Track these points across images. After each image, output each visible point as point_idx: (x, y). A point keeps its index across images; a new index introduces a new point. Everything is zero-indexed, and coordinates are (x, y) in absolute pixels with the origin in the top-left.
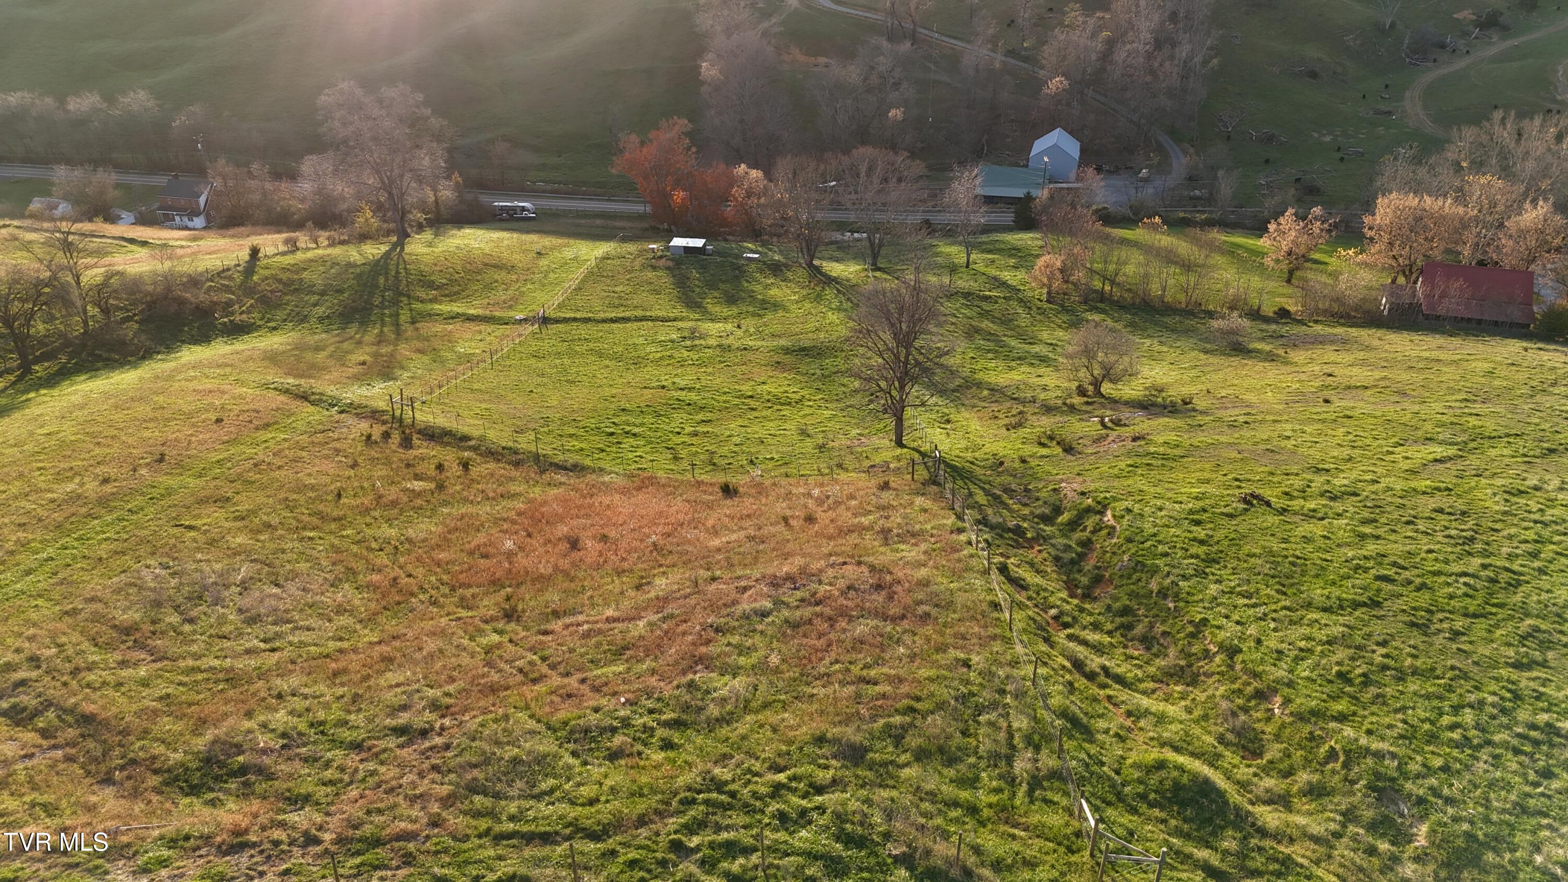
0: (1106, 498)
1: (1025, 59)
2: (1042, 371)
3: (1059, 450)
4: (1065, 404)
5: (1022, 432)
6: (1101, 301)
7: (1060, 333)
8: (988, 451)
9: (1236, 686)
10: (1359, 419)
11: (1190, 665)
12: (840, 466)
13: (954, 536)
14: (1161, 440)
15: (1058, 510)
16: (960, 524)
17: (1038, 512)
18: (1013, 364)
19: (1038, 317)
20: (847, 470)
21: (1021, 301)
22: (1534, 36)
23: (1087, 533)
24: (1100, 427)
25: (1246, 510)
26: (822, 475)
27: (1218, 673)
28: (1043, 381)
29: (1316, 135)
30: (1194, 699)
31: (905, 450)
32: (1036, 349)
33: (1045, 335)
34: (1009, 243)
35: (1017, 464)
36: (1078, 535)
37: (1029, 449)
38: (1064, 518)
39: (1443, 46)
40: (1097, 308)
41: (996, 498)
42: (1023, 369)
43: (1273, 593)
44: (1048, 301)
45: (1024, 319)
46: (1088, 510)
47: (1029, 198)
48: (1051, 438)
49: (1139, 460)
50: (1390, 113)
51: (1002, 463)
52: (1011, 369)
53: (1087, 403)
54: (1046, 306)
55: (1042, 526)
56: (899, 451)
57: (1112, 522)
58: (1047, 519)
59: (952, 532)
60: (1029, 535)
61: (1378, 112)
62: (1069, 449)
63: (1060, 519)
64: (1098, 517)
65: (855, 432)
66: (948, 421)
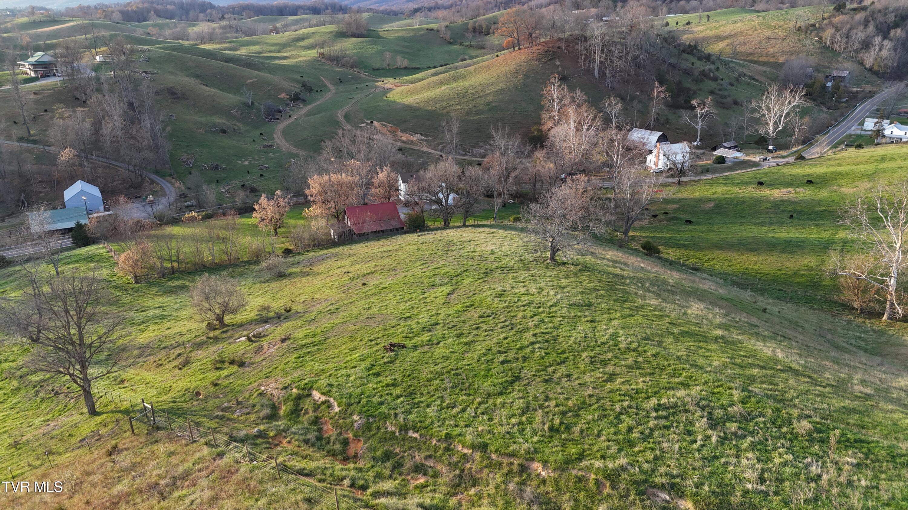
0: (306, 384)
1: (35, 142)
2: (168, 325)
3: (235, 368)
4: (208, 338)
5: (195, 366)
6: (173, 273)
7: (160, 299)
8: (177, 389)
9: (506, 470)
10: (391, 287)
11: (462, 471)
12: (50, 452)
13: (219, 462)
14: (301, 335)
15: (274, 408)
16: (216, 450)
17: (262, 414)
18: (141, 327)
19: (136, 294)
20: (59, 454)
21: (116, 287)
22: (318, 103)
23: (311, 414)
24: (249, 343)
25: (396, 355)
26: (35, 468)
27: (486, 467)
28: (176, 330)
29: (240, 162)
30: (489, 495)
31: (103, 417)
32: (151, 313)
33: (149, 303)
34: (81, 255)
35: (212, 389)
36: (305, 419)
37: (212, 375)
38: (283, 410)
39: (280, 112)
40: (174, 278)
41: (222, 418)
42: (151, 328)
43: (464, 397)
44: (137, 282)
45: (127, 299)
46: (299, 398)
47: (79, 226)
48: (223, 362)
49: (301, 352)
50: (271, 146)
51: (198, 394)
52: (143, 331)
53: (223, 332)
54: (137, 286)
55: (274, 423)
56: (98, 419)
57: (323, 398)
58: (273, 416)
59: (215, 460)
60: (272, 434)
61: (265, 146)
62: (242, 364)
63: (282, 412)
64: (310, 399)
65: (37, 421)
66: (122, 381)
